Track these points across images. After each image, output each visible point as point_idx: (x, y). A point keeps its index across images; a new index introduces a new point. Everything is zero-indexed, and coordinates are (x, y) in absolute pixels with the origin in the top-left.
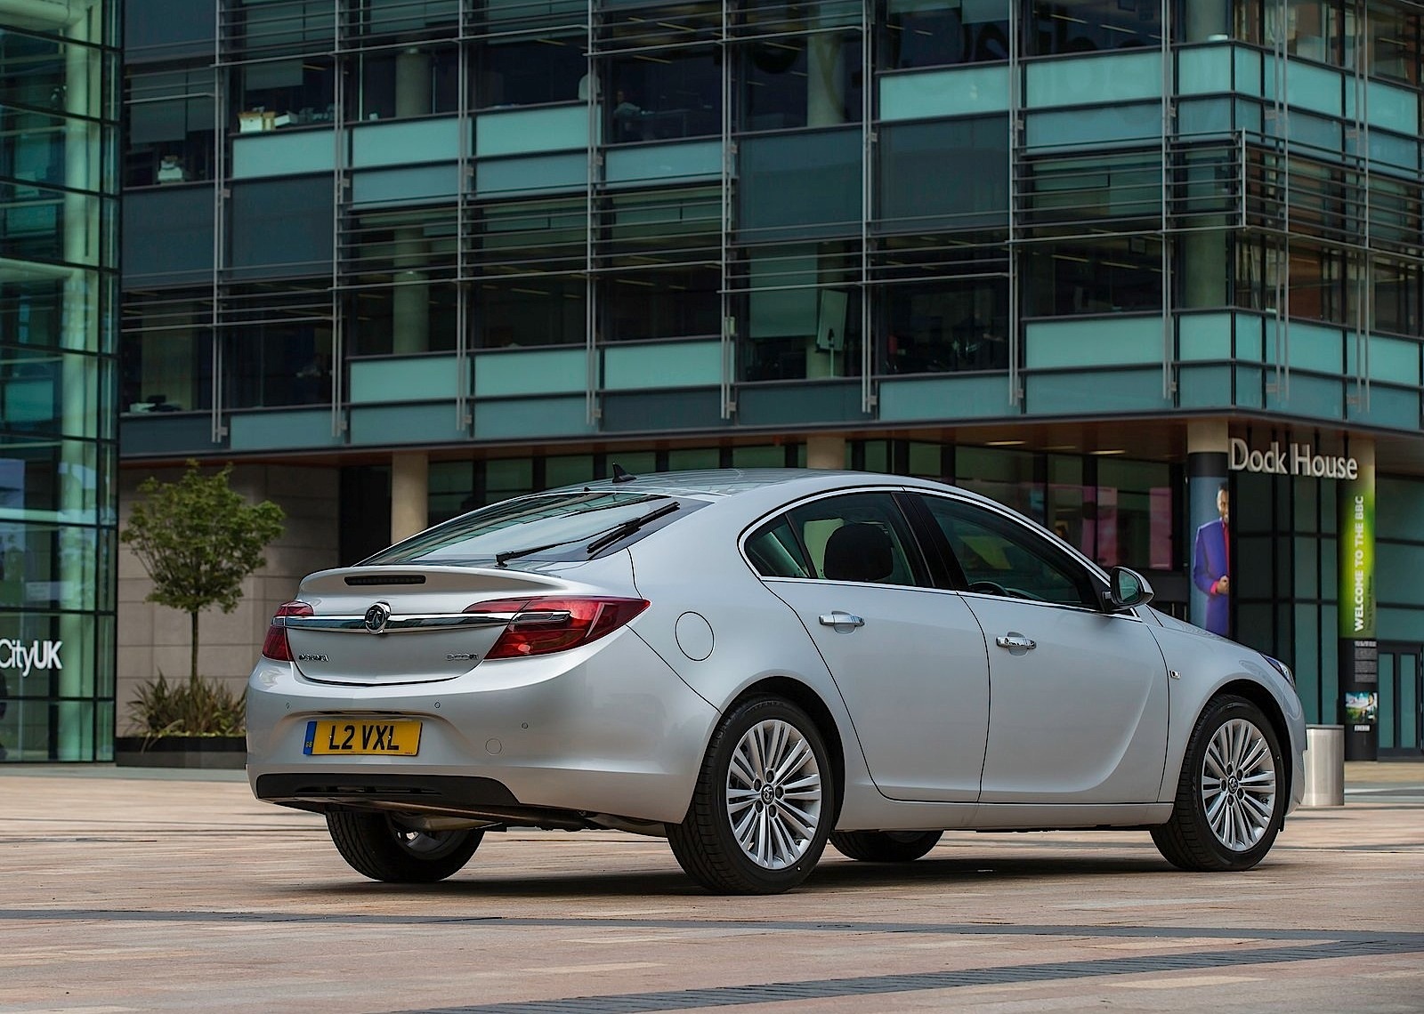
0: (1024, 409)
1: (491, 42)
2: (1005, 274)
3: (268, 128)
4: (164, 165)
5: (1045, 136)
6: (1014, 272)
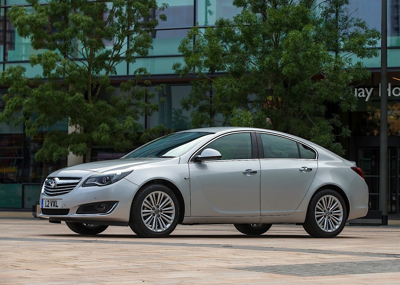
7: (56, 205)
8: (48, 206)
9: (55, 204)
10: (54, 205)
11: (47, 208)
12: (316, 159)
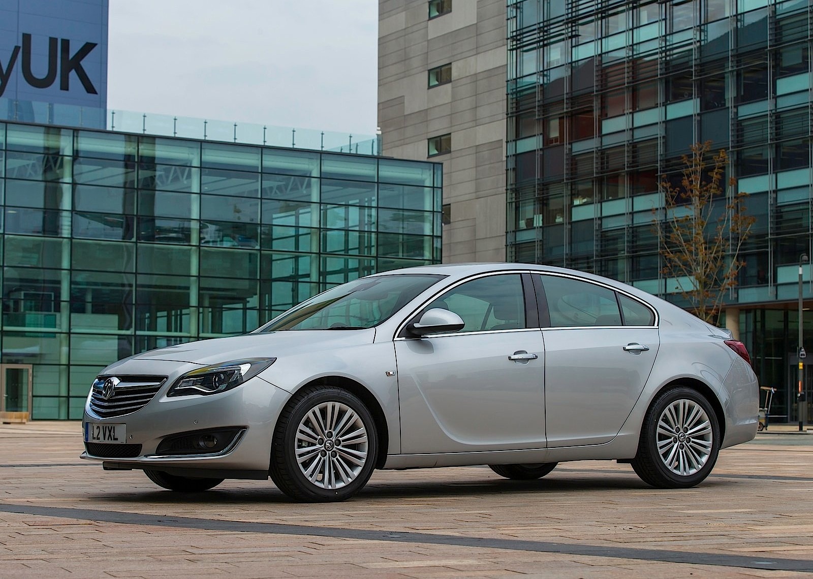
0: (777, 298)
1: (640, 170)
2: (767, 250)
3: (581, 203)
4: (558, 217)
5: (784, 198)
6: (771, 248)
7: (114, 436)
8: (98, 439)
9: (112, 434)
10: (110, 435)
11: (96, 441)
12: (656, 326)
